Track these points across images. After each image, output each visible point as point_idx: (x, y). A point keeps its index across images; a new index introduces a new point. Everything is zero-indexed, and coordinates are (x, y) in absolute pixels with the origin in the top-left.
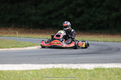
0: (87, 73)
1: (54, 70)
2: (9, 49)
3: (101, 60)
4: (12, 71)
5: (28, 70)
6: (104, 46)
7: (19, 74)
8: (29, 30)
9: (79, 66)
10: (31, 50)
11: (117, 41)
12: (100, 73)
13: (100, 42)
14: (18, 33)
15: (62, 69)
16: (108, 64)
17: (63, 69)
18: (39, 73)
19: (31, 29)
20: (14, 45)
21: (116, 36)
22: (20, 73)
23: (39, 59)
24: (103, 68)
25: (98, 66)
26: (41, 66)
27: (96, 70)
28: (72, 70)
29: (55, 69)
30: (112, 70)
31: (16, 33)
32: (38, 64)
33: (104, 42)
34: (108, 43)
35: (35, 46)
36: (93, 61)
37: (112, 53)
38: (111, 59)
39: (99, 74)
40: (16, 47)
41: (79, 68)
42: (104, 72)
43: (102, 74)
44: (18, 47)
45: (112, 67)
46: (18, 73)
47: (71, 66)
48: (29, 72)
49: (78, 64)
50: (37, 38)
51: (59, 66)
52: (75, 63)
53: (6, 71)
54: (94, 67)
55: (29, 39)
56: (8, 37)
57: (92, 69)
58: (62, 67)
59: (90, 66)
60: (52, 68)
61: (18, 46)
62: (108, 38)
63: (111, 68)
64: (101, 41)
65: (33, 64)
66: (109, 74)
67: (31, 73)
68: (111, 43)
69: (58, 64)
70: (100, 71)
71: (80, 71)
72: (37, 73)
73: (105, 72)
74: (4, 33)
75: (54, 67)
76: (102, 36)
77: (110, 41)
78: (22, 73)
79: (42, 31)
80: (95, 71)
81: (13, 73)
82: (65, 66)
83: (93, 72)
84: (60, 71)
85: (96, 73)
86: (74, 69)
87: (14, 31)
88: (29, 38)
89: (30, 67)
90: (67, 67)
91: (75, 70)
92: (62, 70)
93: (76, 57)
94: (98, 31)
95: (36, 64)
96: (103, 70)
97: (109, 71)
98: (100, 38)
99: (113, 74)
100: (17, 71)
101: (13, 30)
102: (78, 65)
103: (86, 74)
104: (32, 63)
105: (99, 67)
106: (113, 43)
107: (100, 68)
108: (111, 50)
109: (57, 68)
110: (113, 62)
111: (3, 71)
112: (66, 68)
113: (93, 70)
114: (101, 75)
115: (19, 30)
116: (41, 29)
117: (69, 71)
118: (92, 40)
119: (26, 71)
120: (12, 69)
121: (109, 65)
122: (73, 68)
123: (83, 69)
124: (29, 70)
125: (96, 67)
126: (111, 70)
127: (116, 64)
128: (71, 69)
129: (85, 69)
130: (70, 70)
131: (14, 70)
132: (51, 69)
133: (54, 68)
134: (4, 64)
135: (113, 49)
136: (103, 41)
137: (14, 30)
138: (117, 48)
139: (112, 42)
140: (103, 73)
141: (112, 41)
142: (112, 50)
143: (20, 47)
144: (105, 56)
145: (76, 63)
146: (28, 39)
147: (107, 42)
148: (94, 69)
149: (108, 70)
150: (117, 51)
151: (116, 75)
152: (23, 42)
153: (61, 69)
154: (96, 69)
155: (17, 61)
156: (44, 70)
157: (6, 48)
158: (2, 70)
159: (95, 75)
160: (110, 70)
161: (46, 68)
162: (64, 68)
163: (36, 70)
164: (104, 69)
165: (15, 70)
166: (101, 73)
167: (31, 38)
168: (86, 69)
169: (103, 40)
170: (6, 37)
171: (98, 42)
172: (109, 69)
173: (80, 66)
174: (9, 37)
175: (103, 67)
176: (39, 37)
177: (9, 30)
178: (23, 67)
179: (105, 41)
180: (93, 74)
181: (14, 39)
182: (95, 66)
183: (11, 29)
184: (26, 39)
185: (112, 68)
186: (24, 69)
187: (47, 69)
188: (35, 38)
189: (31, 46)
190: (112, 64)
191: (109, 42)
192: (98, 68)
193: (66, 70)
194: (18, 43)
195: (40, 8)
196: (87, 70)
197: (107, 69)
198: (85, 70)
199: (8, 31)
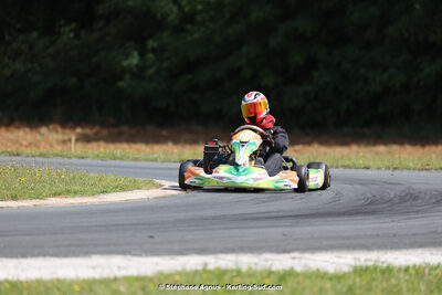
0: (328, 285)
1: (205, 276)
2: (42, 202)
3: (378, 235)
4: (52, 281)
5: (112, 277)
6: (389, 186)
7: (80, 292)
8: (116, 130)
9: (297, 261)
10: (121, 203)
11: (438, 166)
12: (374, 284)
13: (376, 172)
14: (77, 140)
15: (234, 274)
16: (405, 251)
17: (239, 273)
18: (151, 287)
19: (125, 128)
20: (62, 187)
21: (434, 148)
22: (82, 289)
23: (152, 237)
24: (385, 265)
25: (366, 260)
26: (157, 264)
27: (360, 276)
28: (272, 277)
29: (210, 272)
30: (418, 272)
31: (70, 140)
32: (147, 256)
33: (389, 172)
34: (405, 173)
35: (138, 189)
36: (348, 242)
37: (417, 212)
38: (414, 235)
39: (369, 289)
40: (68, 193)
41: (298, 269)
42: (388, 280)
43: (383, 290)
44: (75, 193)
45: (418, 264)
46: (76, 288)
47: (270, 262)
48: (114, 286)
49: (296, 254)
50: (147, 160)
51: (226, 261)
52: (282, 248)
53: (32, 282)
54: (353, 262)
55: (117, 162)
56: (40, 156)
57: (346, 269)
58: (237, 264)
59: (336, 260)
60: (200, 268)
61: (77, 188)
62: (405, 155)
63: (414, 267)
64: (379, 169)
65: (129, 257)
66: (409, 290)
67: (122, 289)
68: (416, 173)
69: (221, 256)
70: (374, 280)
71: (301, 278)
72: (143, 289)
73: (393, 281)
74: (25, 143)
75: (206, 265)
76: (381, 148)
77: (411, 165)
78: (91, 291)
79: (164, 133)
80: (358, 280)
81: (58, 289)
82: (246, 261)
83: (350, 282)
84: (226, 279)
85: (360, 288)
86: (278, 272)
87: (63, 134)
88: (115, 158)
89: (119, 268)
90: (253, 267)
91: (284, 276)
92: (233, 277)
93: (286, 226)
94: (366, 131)
95: (140, 255)
96: (386, 275)
97: (407, 277)
98: (377, 158)
99: (423, 287)
100: (71, 283)
101: (57, 132)
102: (294, 258)
103: (322, 290)
104: (125, 253)
105: (370, 263)
106: (424, 173)
107: (375, 267)
108: (415, 198)
109: (218, 269)
110: (421, 245)
111: (21, 283)
112: (250, 268)
113: (349, 273)
114: (378, 291)
115: (79, 130)
116: (162, 126)
117: (263, 278)
118: (347, 163)
119: (105, 282)
120: (55, 276)
121: (409, 257)
122: (274, 268)
123: (313, 273)
124: (116, 280)
125: (358, 264)
126: (413, 272)
127: (434, 251)
128: (270, 273)
129: (318, 270)
130: (265, 275)
131: (58, 280)
132: (196, 272)
133: (205, 271)
134: (24, 256)
135: (423, 195)
136: (388, 168)
137: (60, 130)
138: (436, 191)
139: (419, 170)
140: (384, 284)
141: (419, 166)
142: (420, 201)
143: (82, 193)
144: (392, 224)
145: (285, 251)
146: (113, 162)
147: (402, 169)
148: (351, 270)
149: (402, 275)
150: (438, 202)
151: (432, 291)
152: (92, 175)
153: (232, 271)
154: (360, 271)
155: (69, 246)
156: (169, 276)
157: (31, 198)
158: (15, 278)
159: (358, 292)
160: (411, 275)
161: (179, 268)
162: (244, 269)
163: (139, 279)
164: (388, 271)
165: (65, 280)
166: (376, 286)
167: (121, 159)
168: (321, 270)
169: (387, 164)
170: (33, 156)
171: (370, 172)
172: (407, 269)
173: (303, 261)
174: (41, 159)
175: (383, 262)
176: (151, 157)
177: (44, 130)
178: (94, 268)
179: (395, 169)
180: (350, 289)
181: (60, 164)
182: (355, 259)
183: (51, 127)
184: (104, 163)
185: (420, 266)
186: (97, 274)
187: (178, 273)
188: (136, 159)
189: (123, 189)
190: (420, 251)
191: (408, 169)
192: (367, 268)
193: (251, 274)
194: (74, 178)
195: (153, 50)
196: (326, 274)
197: (400, 269)
198: (320, 275)
199: (39, 137)
